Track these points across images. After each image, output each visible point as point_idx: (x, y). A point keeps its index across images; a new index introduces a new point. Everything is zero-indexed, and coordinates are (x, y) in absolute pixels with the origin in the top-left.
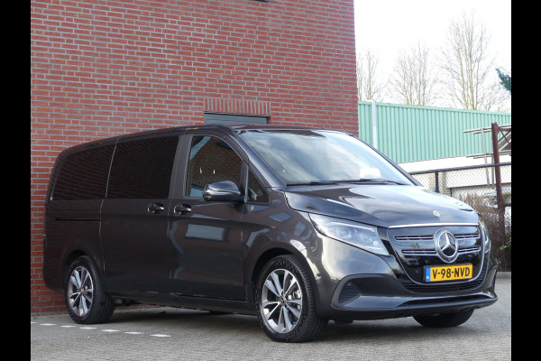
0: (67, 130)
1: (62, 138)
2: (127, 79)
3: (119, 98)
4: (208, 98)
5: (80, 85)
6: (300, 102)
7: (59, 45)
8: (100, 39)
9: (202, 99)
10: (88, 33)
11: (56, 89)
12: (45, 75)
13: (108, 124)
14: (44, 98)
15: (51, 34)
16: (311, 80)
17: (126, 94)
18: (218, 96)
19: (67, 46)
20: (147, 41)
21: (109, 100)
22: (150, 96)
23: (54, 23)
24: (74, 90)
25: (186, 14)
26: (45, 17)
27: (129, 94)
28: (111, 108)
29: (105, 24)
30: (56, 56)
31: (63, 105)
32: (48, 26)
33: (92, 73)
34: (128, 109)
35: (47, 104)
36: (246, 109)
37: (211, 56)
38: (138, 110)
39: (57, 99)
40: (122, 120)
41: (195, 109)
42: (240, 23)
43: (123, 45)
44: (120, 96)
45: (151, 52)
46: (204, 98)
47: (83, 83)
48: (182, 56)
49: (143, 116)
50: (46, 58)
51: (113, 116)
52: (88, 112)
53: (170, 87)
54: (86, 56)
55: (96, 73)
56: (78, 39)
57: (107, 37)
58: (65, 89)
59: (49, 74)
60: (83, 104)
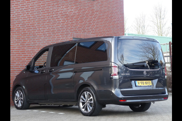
0: (27, 44)
1: (25, 46)
2: (47, 26)
3: (44, 33)
5: (31, 28)
7: (24, 15)
8: (38, 13)
9: (72, 33)
10: (34, 11)
11: (23, 30)
12: (19, 25)
13: (41, 42)
14: (19, 33)
15: (22, 11)
16: (109, 27)
17: (47, 31)
18: (78, 32)
19: (27, 15)
20: (54, 14)
21: (41, 34)
22: (55, 32)
23: (23, 7)
24: (29, 30)
25: (67, 4)
26: (20, 5)
28: (42, 36)
29: (40, 8)
30: (23, 18)
31: (26, 35)
32: (21, 8)
33: (35, 24)
34: (47, 37)
35: (20, 35)
36: (87, 37)
37: (75, 19)
38: (50, 37)
39: (23, 33)
40: (45, 40)
41: (70, 37)
42: (85, 8)
43: (46, 15)
44: (45, 32)
45: (55, 17)
46: (73, 33)
47: (32, 28)
48: (65, 19)
49: (52, 39)
50: (20, 19)
51: (42, 39)
52: (34, 38)
53: (61, 29)
54: (33, 19)
55: (37, 24)
56: (31, 13)
57: (40, 12)
58: (26, 30)
59: (21, 25)
60: (32, 35)
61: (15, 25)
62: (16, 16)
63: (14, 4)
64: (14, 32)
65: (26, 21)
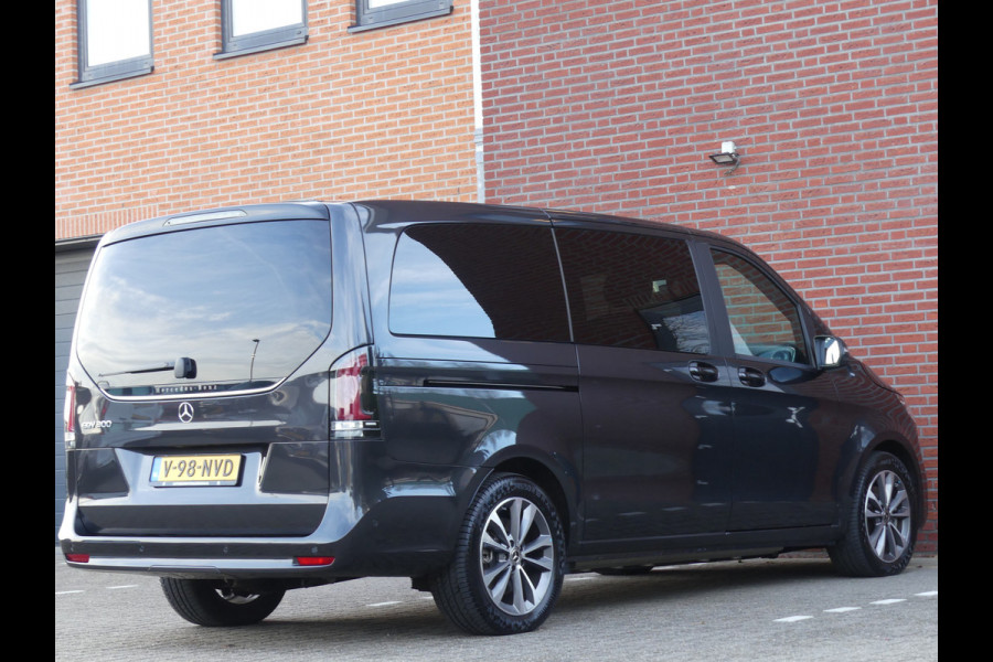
0: (832, 217)
1: (824, 232)
5: (855, 127)
7: (814, 62)
8: (891, 29)
10: (866, 23)
11: (810, 143)
12: (790, 122)
13: (910, 193)
15: (799, 44)
19: (829, 59)
21: (910, 145)
23: (805, 23)
24: (844, 139)
26: (789, 16)
28: (917, 160)
30: (809, 83)
31: (824, 171)
32: (794, 31)
33: (875, 99)
35: (796, 173)
39: (814, 163)
47: (861, 122)
50: (792, 90)
51: (920, 175)
54: (866, 69)
55: (884, 97)
56: (849, 40)
57: (905, 21)
58: (828, 141)
59: (799, 119)
60: (862, 162)
61: (766, 128)
62: (770, 79)
63: (758, 21)
64: (763, 169)
65: (824, 91)
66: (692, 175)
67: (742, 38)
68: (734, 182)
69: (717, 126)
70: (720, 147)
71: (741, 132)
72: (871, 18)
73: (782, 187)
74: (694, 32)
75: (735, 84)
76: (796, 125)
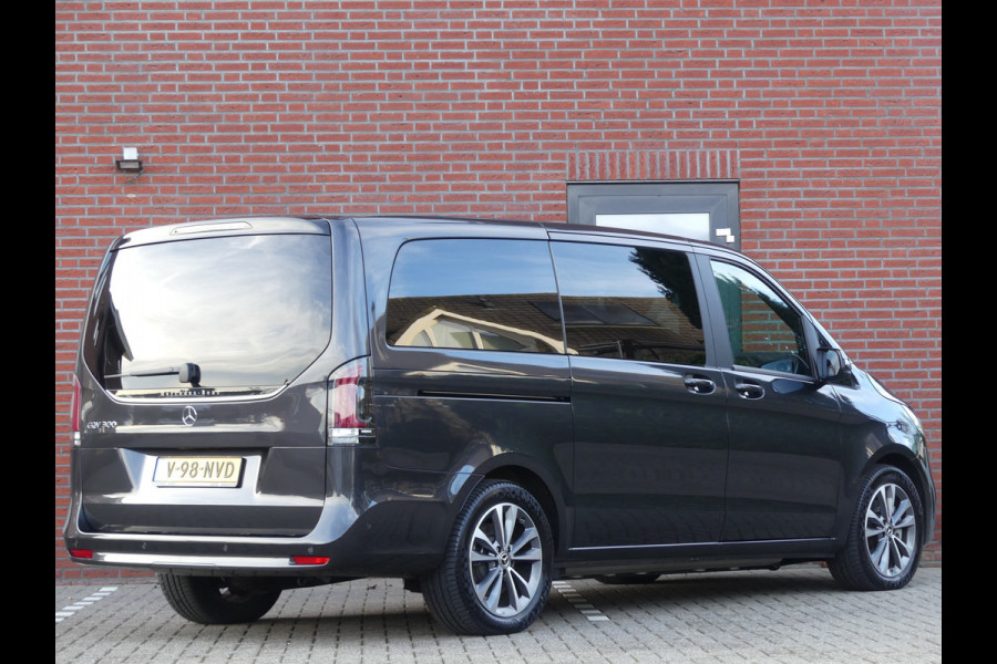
2: (383, 128)
3: (366, 169)
4: (577, 152)
5: (282, 149)
6: (820, 144)
7: (236, 77)
8: (325, 57)
9: (562, 156)
10: (298, 46)
11: (229, 160)
12: (206, 135)
14: (205, 180)
15: (219, 57)
17: (381, 158)
18: (603, 146)
19: (254, 77)
20: (431, 50)
21: (342, 173)
22: (437, 158)
23: (226, 36)
24: (268, 159)
26: (208, 27)
27: (389, 158)
28: (349, 189)
29: (335, 26)
30: (229, 98)
31: (244, 190)
32: (213, 42)
33: (306, 124)
34: (386, 188)
35: (210, 189)
36: (673, 168)
37: (587, 65)
38: (409, 188)
39: (230, 180)
41: (545, 177)
43: (376, 62)
44: (369, 163)
45: (440, 71)
46: (568, 152)
47: (288, 144)
48: (512, 72)
49: (420, 199)
50: (208, 103)
51: (351, 203)
52: (297, 200)
53: (483, 137)
54: (295, 92)
55: (315, 122)
56: (277, 61)
57: (341, 51)
58: (248, 159)
59: (216, 133)
60: (287, 185)
61: (176, 138)
62: (183, 88)
63: (171, 27)
64: (171, 180)
65: (247, 108)
66: (81, 178)
67: (149, 41)
68: (134, 190)
69: (116, 130)
70: (121, 152)
71: (146, 139)
72: (304, 42)
73: (193, 201)
74: (90, 27)
75: (139, 88)
76: (212, 139)
